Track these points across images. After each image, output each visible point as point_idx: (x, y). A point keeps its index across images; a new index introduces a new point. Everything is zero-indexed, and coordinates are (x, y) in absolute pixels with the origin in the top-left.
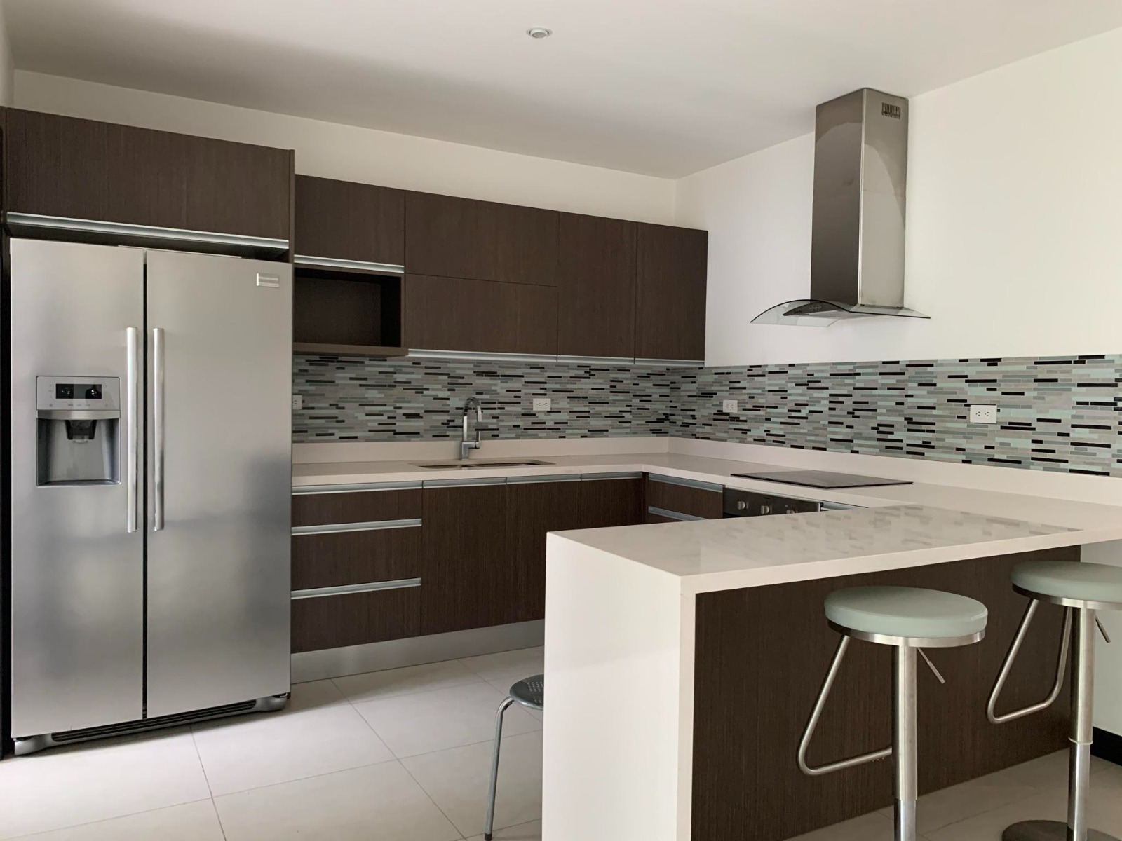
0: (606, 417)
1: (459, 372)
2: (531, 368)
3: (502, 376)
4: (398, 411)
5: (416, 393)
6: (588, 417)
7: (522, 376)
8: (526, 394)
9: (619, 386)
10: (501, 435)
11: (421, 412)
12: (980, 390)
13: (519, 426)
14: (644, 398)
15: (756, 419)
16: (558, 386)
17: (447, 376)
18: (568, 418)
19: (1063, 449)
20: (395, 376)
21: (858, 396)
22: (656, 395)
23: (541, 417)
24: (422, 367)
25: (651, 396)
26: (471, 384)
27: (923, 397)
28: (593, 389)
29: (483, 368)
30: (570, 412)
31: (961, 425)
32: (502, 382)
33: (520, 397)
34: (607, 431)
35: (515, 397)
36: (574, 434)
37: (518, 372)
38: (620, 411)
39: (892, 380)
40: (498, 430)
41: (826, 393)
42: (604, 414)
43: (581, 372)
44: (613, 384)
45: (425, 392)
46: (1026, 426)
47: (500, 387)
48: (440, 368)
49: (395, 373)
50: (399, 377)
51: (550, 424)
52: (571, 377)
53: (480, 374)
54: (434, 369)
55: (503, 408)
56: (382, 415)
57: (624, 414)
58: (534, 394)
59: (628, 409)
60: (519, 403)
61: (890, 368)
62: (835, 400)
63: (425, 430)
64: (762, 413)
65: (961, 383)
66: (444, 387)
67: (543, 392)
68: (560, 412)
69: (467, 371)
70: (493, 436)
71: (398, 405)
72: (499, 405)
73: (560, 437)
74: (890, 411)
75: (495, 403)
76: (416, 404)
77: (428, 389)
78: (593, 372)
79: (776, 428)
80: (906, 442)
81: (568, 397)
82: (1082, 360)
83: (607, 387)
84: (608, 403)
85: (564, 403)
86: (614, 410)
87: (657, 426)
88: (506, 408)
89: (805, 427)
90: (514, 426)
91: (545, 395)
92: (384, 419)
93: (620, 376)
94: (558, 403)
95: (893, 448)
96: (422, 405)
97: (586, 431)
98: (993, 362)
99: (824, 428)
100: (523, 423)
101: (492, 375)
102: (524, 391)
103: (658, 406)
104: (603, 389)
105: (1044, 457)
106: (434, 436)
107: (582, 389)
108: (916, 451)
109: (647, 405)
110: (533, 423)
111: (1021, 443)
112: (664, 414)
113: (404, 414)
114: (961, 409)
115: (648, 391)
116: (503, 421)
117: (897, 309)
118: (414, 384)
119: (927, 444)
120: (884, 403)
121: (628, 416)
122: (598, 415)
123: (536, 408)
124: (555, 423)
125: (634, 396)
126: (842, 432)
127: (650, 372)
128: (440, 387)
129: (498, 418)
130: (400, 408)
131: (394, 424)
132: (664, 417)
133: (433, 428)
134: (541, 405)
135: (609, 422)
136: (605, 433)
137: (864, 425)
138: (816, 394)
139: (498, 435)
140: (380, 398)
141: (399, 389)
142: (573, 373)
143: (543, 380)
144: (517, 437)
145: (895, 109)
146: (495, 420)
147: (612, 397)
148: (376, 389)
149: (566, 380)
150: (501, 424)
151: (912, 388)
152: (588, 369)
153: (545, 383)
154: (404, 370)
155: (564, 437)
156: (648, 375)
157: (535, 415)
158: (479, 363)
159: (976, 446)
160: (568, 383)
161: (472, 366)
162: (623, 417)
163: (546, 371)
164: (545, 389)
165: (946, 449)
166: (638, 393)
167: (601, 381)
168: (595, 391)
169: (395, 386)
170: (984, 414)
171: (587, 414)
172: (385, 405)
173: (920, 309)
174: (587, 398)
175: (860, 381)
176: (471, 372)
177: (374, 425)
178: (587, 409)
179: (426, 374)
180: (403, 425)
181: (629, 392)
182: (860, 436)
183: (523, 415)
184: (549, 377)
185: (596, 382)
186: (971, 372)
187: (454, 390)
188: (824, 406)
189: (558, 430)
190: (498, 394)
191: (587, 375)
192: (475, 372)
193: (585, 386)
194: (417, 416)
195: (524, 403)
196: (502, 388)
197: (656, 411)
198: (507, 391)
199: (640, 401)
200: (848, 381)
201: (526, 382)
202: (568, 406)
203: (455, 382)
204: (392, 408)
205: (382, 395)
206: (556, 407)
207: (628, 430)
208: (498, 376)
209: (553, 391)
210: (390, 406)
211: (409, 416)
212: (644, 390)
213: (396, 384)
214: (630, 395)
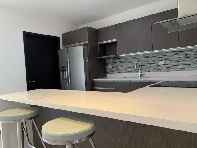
2: (158, 54)
3: (150, 57)
5: (131, 63)
9: (188, 56)
10: (151, 71)
11: (132, 67)
16: (166, 58)
17: (137, 59)
18: (170, 66)
23: (162, 66)
24: (132, 58)
26: (143, 60)
28: (178, 57)
29: (145, 56)
35: (154, 62)
36: (172, 70)
37: (155, 56)
38: (189, 63)
42: (183, 64)
43: (174, 53)
44: (186, 55)
47: (150, 60)
51: (165, 68)
53: (144, 57)
54: (134, 57)
56: (125, 68)
57: (191, 64)
58: (159, 61)
59: (193, 62)
63: (133, 71)
66: (136, 61)
67: (162, 60)
69: (141, 57)
70: (149, 71)
75: (149, 64)
76: (131, 65)
77: (133, 62)
78: (178, 53)
81: (170, 60)
83: (184, 56)
84: (184, 61)
85: (168, 62)
86: (187, 63)
88: (152, 65)
90: (154, 69)
93: (189, 52)
97: (177, 69)
100: (156, 68)
101: (148, 57)
102: (156, 60)
104: (182, 57)
106: (135, 72)
107: (174, 58)
110: (159, 68)
116: (151, 68)
118: (130, 61)
121: (192, 64)
122: (181, 65)
129: (149, 67)
130: (128, 66)
131: (127, 70)
133: (135, 70)
134: (161, 63)
135: (185, 66)
136: (184, 70)
141: (127, 63)
142: (171, 54)
143: (162, 57)
144: (155, 71)
147: (186, 59)
148: (123, 63)
149: (169, 56)
152: (176, 52)
155: (169, 71)
157: (160, 66)
161: (142, 55)
163: (162, 54)
167: (181, 55)
171: (176, 65)
172: (125, 66)
174: (176, 60)
177: (124, 70)
178: (176, 63)
180: (129, 70)
183: (156, 66)
185: (180, 55)
187: (139, 62)
189: (167, 69)
191: (176, 54)
193: (176, 57)
195: (157, 63)
198: (152, 61)
201: (157, 58)
202: (170, 63)
203: (139, 60)
206: (166, 63)
207: (193, 68)
211: (130, 68)
213: (127, 61)
214: (193, 58)
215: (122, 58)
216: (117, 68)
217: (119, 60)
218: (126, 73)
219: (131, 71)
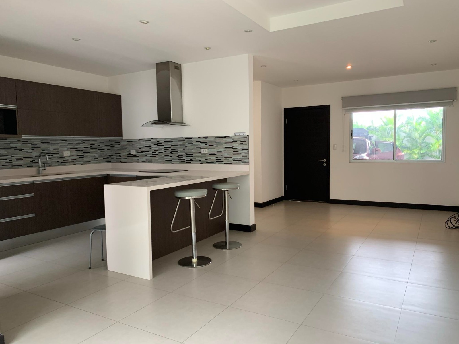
0: (90, 157)
1: (35, 143)
2: (62, 141)
3: (52, 144)
4: (13, 158)
5: (20, 151)
6: (83, 157)
7: (59, 144)
8: (61, 150)
9: (93, 146)
10: (52, 165)
11: (22, 158)
12: (203, 145)
13: (59, 161)
14: (102, 150)
15: (142, 156)
16: (72, 147)
17: (31, 145)
18: (76, 158)
19: (223, 159)
20: (11, 145)
21: (172, 147)
22: (106, 148)
23: (67, 158)
24: (21, 142)
25: (104, 149)
26: (40, 147)
27: (190, 147)
28: (84, 148)
29: (45, 142)
30: (77, 156)
31: (200, 154)
32: (52, 146)
33: (58, 151)
34: (90, 162)
35: (57, 151)
36: (79, 163)
37: (58, 142)
38: (94, 155)
39: (181, 143)
40: (51, 163)
41: (163, 147)
43: (80, 142)
44: (91, 146)
45: (23, 151)
46: (214, 154)
47: (51, 148)
48: (28, 142)
49: (11, 144)
50: (12, 145)
51: (70, 160)
52: (77, 144)
53: (43, 143)
54: (26, 142)
55: (53, 155)
56: (7, 159)
57: (95, 156)
58: (64, 150)
59: (97, 154)
60: (58, 153)
61: (181, 139)
62: (166, 149)
63: (24, 164)
64: (144, 153)
65: (199, 143)
66: (30, 148)
67: (67, 149)
68: (73, 156)
69: (38, 143)
70: (50, 165)
71: (13, 156)
72: (51, 154)
73: (74, 165)
74: (181, 151)
75: (49, 154)
76: (20, 155)
77: (24, 150)
78: (84, 142)
79: (148, 158)
80: (186, 159)
81: (76, 151)
82: (225, 137)
83: (89, 147)
84: (89, 152)
85: (75, 153)
86: (92, 155)
87: (107, 159)
88: (54, 155)
89: (157, 157)
90: (57, 162)
91: (67, 150)
92: (8, 161)
93: (93, 143)
94: (72, 153)
95: (183, 161)
96: (22, 155)
97: (83, 162)
98: (206, 138)
99: (163, 157)
100: (60, 160)
101: (48, 144)
102: (60, 149)
103: (107, 153)
104: (88, 148)
105: (219, 161)
106: (27, 166)
108: (189, 162)
109: (103, 153)
110: (64, 160)
111: (213, 158)
112: (109, 155)
113: (15, 159)
114: (199, 150)
115: (103, 148)
116: (53, 160)
117: (181, 123)
118: (18, 148)
119: (191, 160)
120: (180, 149)
121: (97, 157)
122: (87, 157)
123: (64, 155)
124: (72, 160)
125: (99, 149)
126: (169, 158)
127: (103, 141)
128: (28, 148)
129: (51, 159)
130: (14, 157)
131: (12, 163)
132: (109, 156)
133: (27, 163)
134: (67, 154)
135: (91, 159)
136: (90, 163)
137: (175, 155)
138: (160, 147)
139: (51, 165)
140: (6, 153)
141: (13, 150)
142: (77, 142)
143: (66, 145)
144: (58, 165)
145: (178, 67)
146: (50, 160)
147: (91, 150)
148: (3, 150)
150: (52, 161)
151: (187, 145)
152: (82, 141)
153: (68, 146)
154: (14, 143)
155: (75, 165)
156: (103, 143)
157: (64, 157)
158: (43, 140)
159: (203, 159)
160: (75, 146)
161: (40, 141)
162: (95, 157)
163: (67, 142)
164: (67, 148)
165: (196, 161)
166: (100, 149)
167: (87, 145)
168: (85, 148)
169: (11, 149)
170: (205, 151)
172: (8, 156)
173: (188, 123)
174: (82, 151)
175: (173, 143)
176: (40, 143)
178: (83, 155)
179: (23, 144)
180: (15, 163)
181: (96, 148)
182: (174, 159)
183: (60, 157)
184: (69, 144)
185: (85, 145)
186: (201, 140)
187: (34, 149)
188: (163, 151)
189: (73, 162)
190: (51, 150)
191: (82, 143)
192: (41, 143)
193: (81, 147)
194: (20, 159)
195: (60, 153)
196: (52, 148)
197: (106, 155)
198: (54, 149)
199: (101, 151)
200: (170, 143)
201: (60, 146)
202: (76, 154)
203: (34, 147)
204: (10, 157)
205: (6, 152)
206: (72, 154)
207: (97, 161)
208: (50, 144)
209: (71, 149)
210: (10, 156)
211: (17, 159)
212: (102, 148)
213: (12, 147)
214: (97, 149)
218: (10, 168)
219: (20, 166)
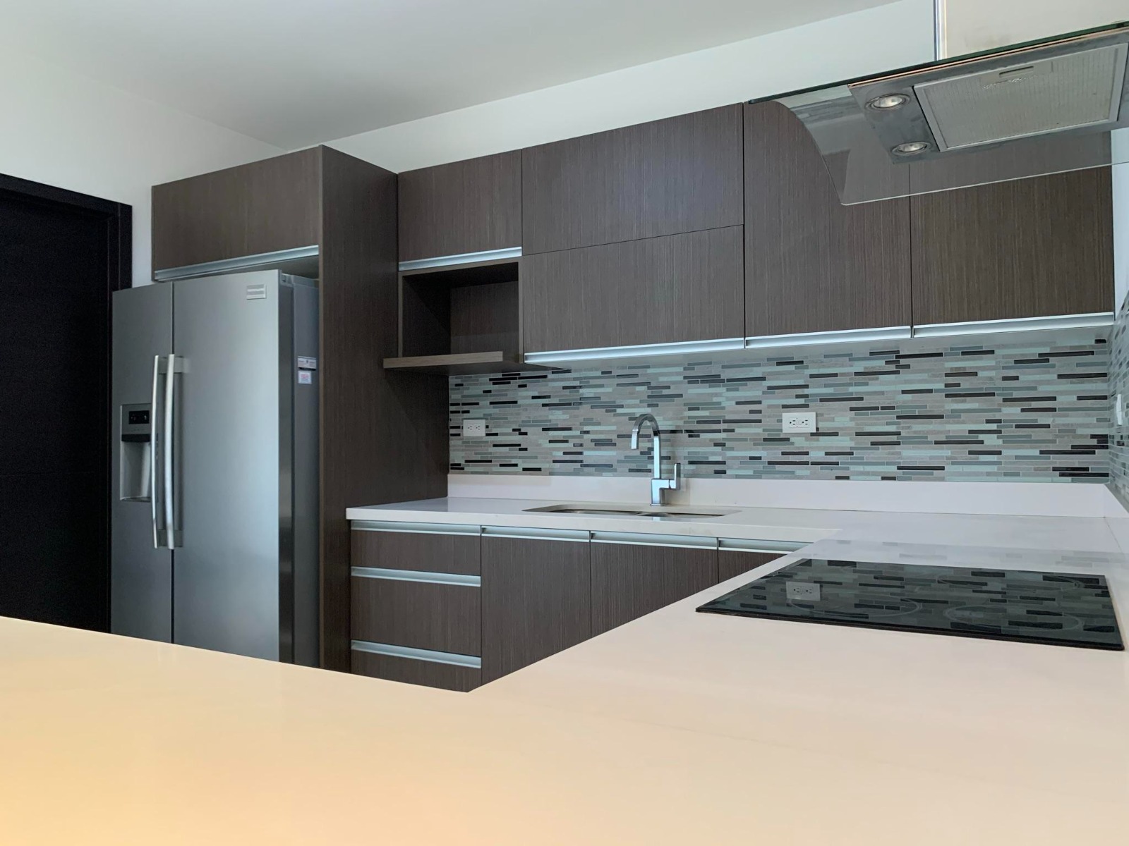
0: (937, 443)
1: (663, 380)
2: (779, 364)
3: (729, 380)
4: (586, 436)
5: (607, 411)
6: (898, 443)
7: (763, 379)
8: (769, 406)
9: (966, 384)
10: (728, 472)
11: (614, 437)
13: (760, 458)
14: (1034, 405)
16: (830, 390)
17: (646, 387)
18: (853, 444)
20: (581, 391)
22: (1067, 393)
23: (799, 444)
24: (614, 377)
25: (1054, 399)
26: (681, 396)
28: (904, 392)
29: (699, 371)
30: (858, 434)
32: (728, 390)
33: (760, 412)
34: (942, 468)
35: (751, 412)
36: (867, 474)
37: (757, 372)
38: (971, 432)
40: (724, 463)
42: (932, 438)
43: (879, 364)
44: (951, 380)
45: (619, 411)
47: (726, 399)
48: (637, 375)
49: (581, 387)
50: (585, 392)
51: (817, 455)
52: (857, 374)
53: (692, 380)
54: (628, 378)
55: (733, 431)
56: (567, 441)
57: (981, 437)
58: (785, 407)
59: (994, 427)
60: (760, 421)
63: (619, 461)
66: (641, 402)
67: (802, 401)
68: (836, 434)
69: (674, 376)
70: (717, 472)
71: (586, 428)
72: (723, 426)
73: (838, 478)
75: (719, 422)
76: (608, 427)
77: (622, 406)
78: (903, 362)
81: (852, 409)
83: (942, 386)
84: (941, 417)
85: (842, 418)
86: (959, 428)
87: (1076, 461)
88: (737, 430)
90: (751, 458)
91: (806, 406)
92: (569, 446)
93: (968, 364)
94: (833, 420)
96: (614, 428)
97: (892, 470)
100: (766, 453)
101: (714, 380)
102: (766, 403)
103: (1073, 419)
104: (930, 391)
106: (631, 470)
107: (882, 393)
109: (1043, 418)
110: (783, 454)
112: (1093, 436)
113: (592, 440)
115: (1043, 390)
116: (732, 449)
118: (603, 399)
121: (991, 441)
122: (920, 440)
123: (787, 428)
124: (827, 454)
125: (1005, 400)
127: (1047, 350)
128: (637, 401)
129: (723, 445)
130: (587, 432)
131: (581, 453)
132: (1094, 442)
133: (628, 459)
134: (798, 423)
135: (946, 451)
139: (724, 472)
140: (564, 420)
141: (585, 410)
142: (860, 367)
143: (801, 382)
144: (757, 475)
146: (719, 449)
147: (952, 405)
148: (559, 409)
149: (846, 380)
150: (730, 454)
152: (892, 357)
153: (806, 386)
154: (592, 382)
155: (847, 478)
156: (1044, 358)
157: (788, 440)
158: (690, 362)
160: (850, 385)
161: (681, 369)
162: (982, 442)
163: (807, 367)
164: (806, 396)
166: (1016, 395)
167: (925, 376)
168: (909, 397)
169: (581, 404)
171: (894, 438)
172: (570, 429)
174: (893, 408)
176: (680, 378)
177: (559, 455)
178: (893, 429)
179: (618, 385)
180: (591, 455)
181: (993, 394)
183: (765, 440)
184: (812, 376)
185: (916, 377)
187: (657, 405)
189: (835, 466)
190: (724, 408)
191: (892, 367)
192: (685, 378)
193: (889, 388)
194: (608, 443)
195: (768, 422)
196: (728, 399)
197: (1069, 431)
198: (738, 403)
199: (1023, 410)
201: (770, 388)
202: (852, 424)
203: (658, 395)
204: (578, 433)
205: (566, 417)
206: (825, 426)
207: (994, 468)
208: (723, 381)
209: (822, 400)
210: (577, 429)
211: (599, 443)
212: (1035, 388)
213: (582, 401)
214: (998, 399)
215: (550, 376)
216: (516, 438)
217: (534, 389)
218: (576, 473)
219: (604, 468)
